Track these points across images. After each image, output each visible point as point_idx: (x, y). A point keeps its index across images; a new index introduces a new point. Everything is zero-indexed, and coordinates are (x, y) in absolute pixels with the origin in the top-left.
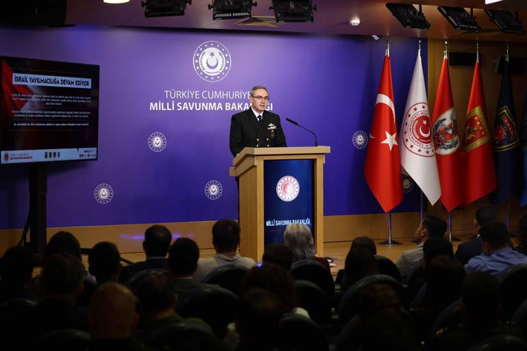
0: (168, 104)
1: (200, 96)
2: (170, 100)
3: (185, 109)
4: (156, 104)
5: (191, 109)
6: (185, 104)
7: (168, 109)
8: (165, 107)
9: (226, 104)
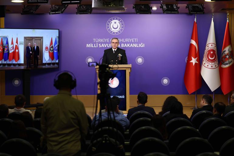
0: (95, 44)
1: (110, 41)
2: (96, 43)
3: (103, 47)
4: (89, 45)
5: (105, 47)
6: (103, 44)
7: (95, 47)
8: (93, 46)
9: (122, 44)
